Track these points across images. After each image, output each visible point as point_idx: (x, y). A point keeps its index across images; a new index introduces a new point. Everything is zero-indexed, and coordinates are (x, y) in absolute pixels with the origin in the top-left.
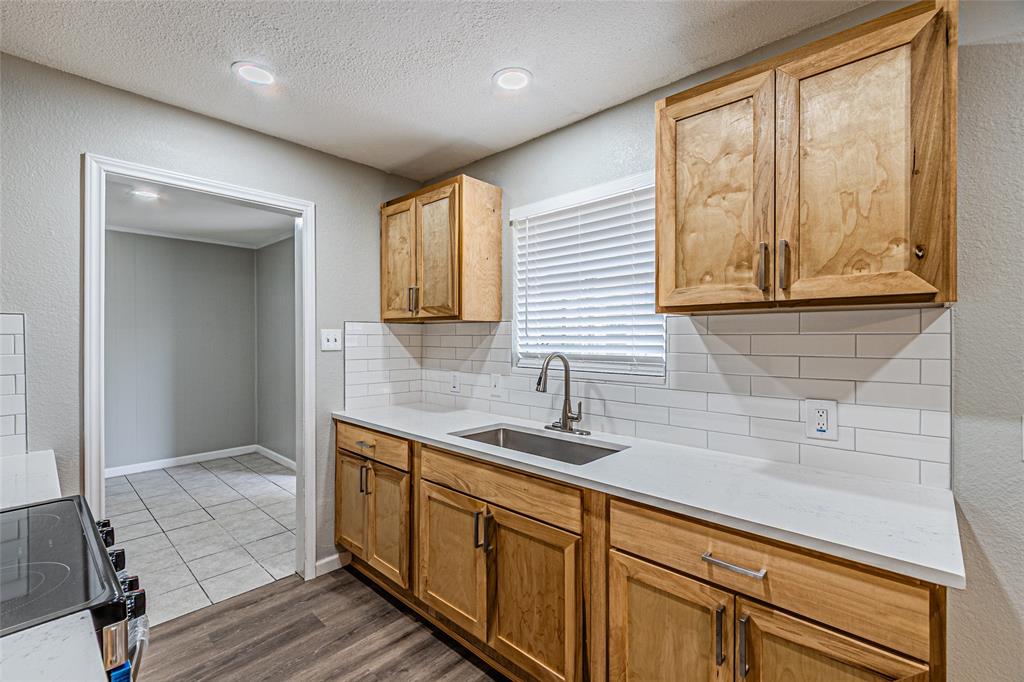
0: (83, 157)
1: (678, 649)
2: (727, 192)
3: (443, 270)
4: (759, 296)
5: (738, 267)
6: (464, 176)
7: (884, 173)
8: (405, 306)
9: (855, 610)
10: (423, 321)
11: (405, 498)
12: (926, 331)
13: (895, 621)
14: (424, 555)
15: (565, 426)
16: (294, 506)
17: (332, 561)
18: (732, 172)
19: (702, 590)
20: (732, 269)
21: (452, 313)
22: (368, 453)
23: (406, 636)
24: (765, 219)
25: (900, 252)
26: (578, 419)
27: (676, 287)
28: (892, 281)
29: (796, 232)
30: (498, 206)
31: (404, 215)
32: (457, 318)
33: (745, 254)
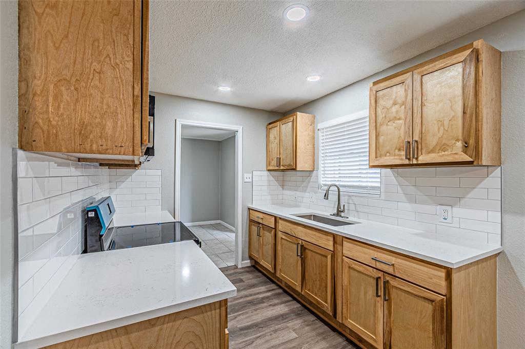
0: (176, 120)
1: (365, 293)
2: (395, 120)
3: (290, 151)
4: (407, 162)
5: (399, 150)
6: (298, 113)
7: (453, 113)
8: (276, 165)
9: (423, 277)
10: (283, 170)
11: (273, 238)
12: (491, 176)
13: (435, 280)
14: (279, 260)
15: (338, 214)
16: (234, 243)
17: (248, 262)
18: (397, 112)
19: (373, 271)
20: (397, 151)
21: (292, 168)
22: (260, 221)
23: (273, 290)
24: (409, 130)
25: (459, 144)
26: (343, 211)
27: (376, 158)
28: (456, 156)
29: (421, 137)
30: (313, 123)
31: (275, 128)
32: (295, 169)
33: (402, 145)
